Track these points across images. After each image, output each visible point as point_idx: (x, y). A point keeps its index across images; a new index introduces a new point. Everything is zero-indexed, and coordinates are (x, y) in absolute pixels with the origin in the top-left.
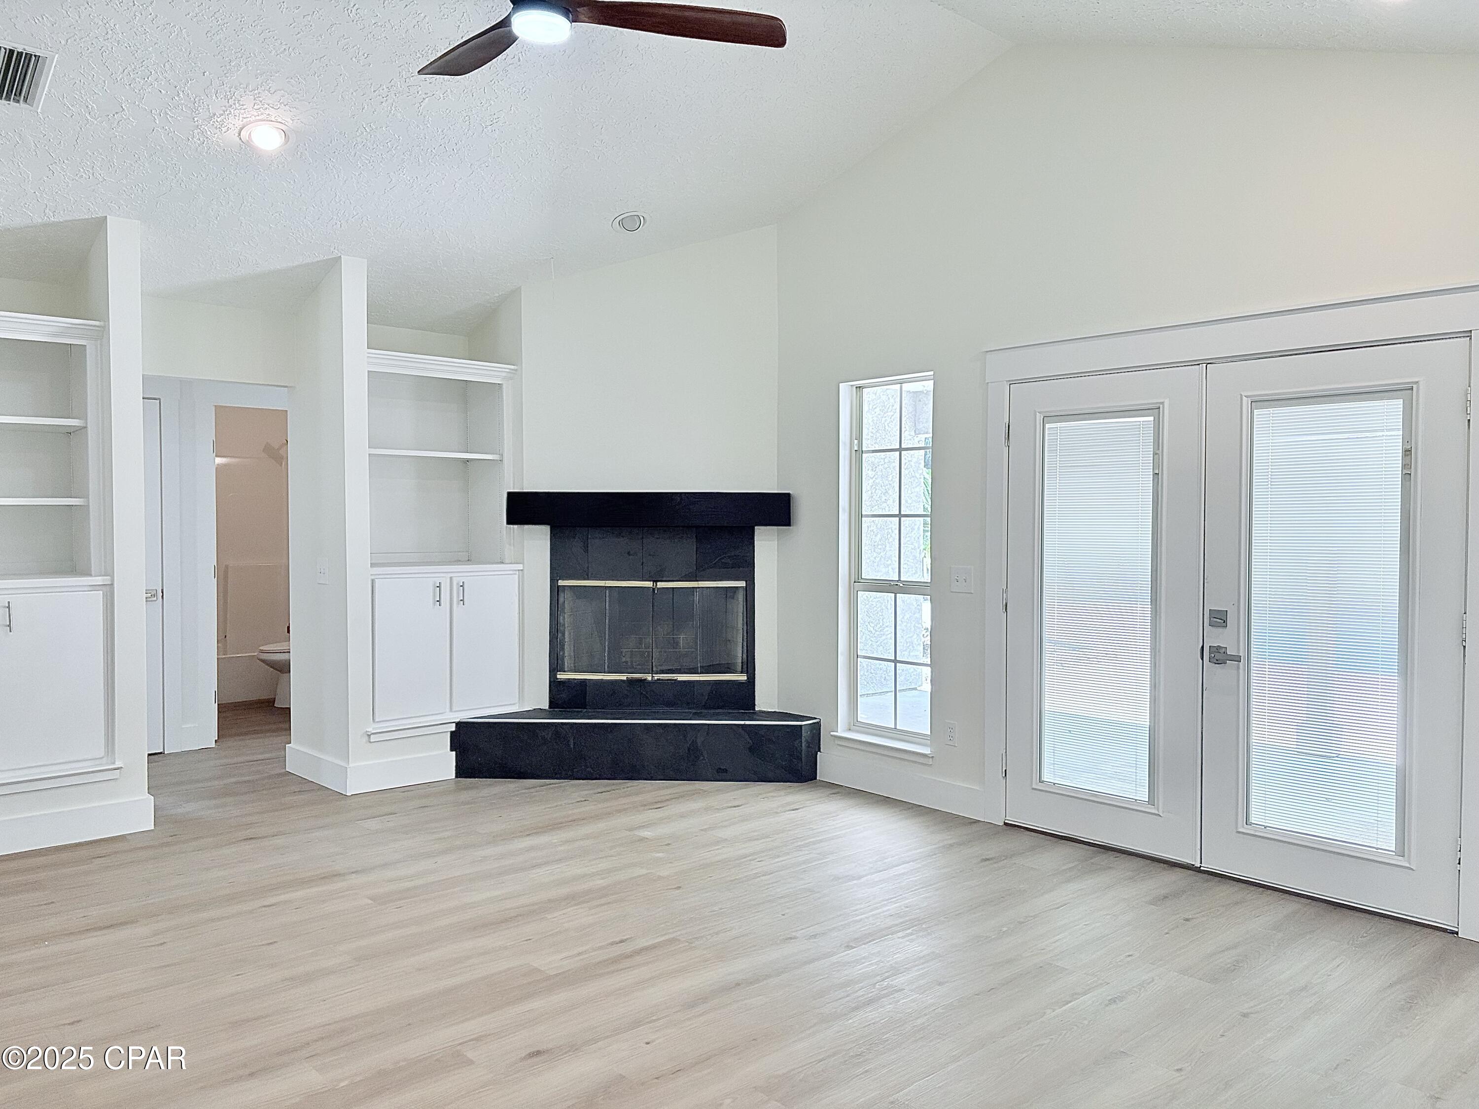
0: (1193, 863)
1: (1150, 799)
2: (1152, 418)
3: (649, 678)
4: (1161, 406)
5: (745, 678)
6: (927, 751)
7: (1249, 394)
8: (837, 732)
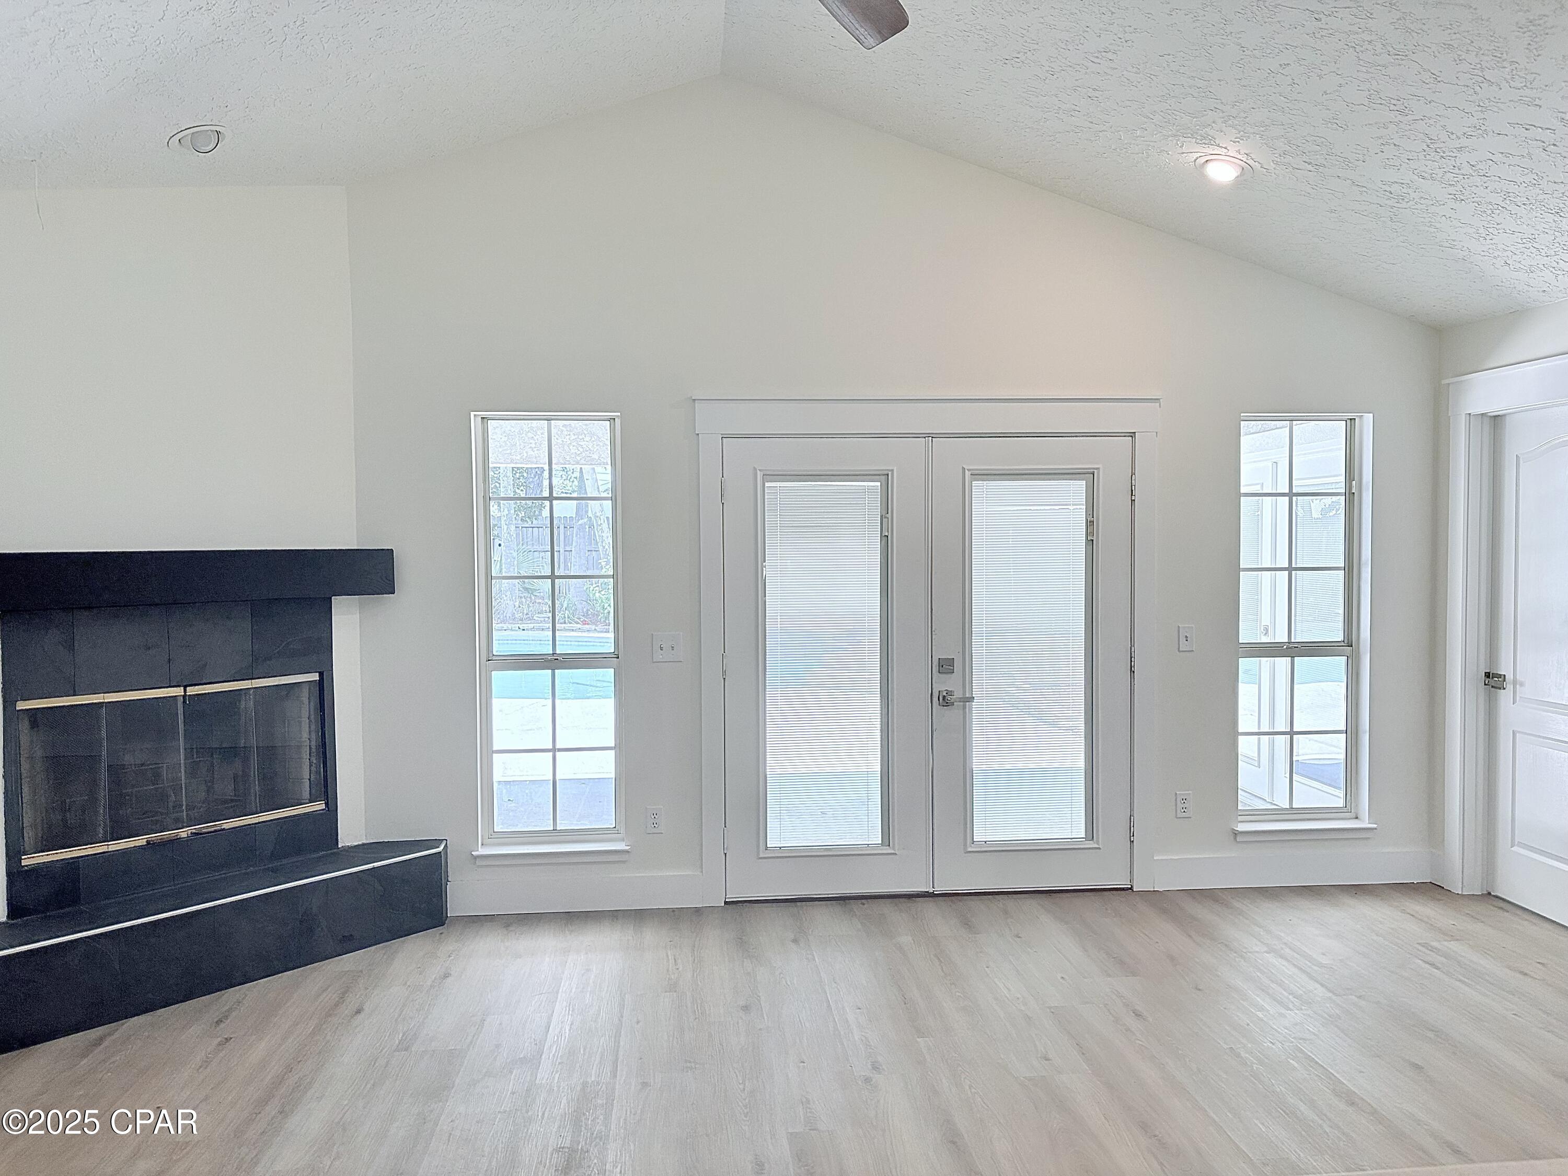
0: (927, 890)
1: (884, 840)
2: (879, 484)
3: (184, 833)
4: (890, 473)
5: (323, 806)
6: (621, 846)
7: (971, 468)
8: (478, 850)
